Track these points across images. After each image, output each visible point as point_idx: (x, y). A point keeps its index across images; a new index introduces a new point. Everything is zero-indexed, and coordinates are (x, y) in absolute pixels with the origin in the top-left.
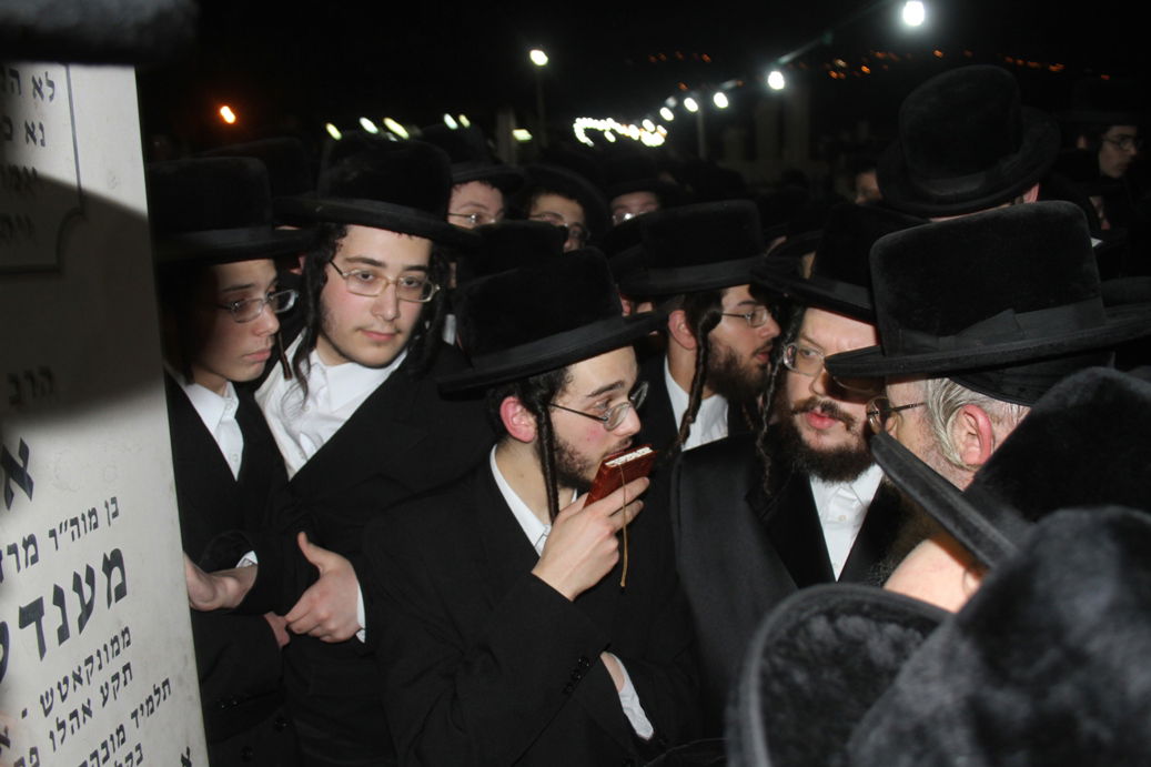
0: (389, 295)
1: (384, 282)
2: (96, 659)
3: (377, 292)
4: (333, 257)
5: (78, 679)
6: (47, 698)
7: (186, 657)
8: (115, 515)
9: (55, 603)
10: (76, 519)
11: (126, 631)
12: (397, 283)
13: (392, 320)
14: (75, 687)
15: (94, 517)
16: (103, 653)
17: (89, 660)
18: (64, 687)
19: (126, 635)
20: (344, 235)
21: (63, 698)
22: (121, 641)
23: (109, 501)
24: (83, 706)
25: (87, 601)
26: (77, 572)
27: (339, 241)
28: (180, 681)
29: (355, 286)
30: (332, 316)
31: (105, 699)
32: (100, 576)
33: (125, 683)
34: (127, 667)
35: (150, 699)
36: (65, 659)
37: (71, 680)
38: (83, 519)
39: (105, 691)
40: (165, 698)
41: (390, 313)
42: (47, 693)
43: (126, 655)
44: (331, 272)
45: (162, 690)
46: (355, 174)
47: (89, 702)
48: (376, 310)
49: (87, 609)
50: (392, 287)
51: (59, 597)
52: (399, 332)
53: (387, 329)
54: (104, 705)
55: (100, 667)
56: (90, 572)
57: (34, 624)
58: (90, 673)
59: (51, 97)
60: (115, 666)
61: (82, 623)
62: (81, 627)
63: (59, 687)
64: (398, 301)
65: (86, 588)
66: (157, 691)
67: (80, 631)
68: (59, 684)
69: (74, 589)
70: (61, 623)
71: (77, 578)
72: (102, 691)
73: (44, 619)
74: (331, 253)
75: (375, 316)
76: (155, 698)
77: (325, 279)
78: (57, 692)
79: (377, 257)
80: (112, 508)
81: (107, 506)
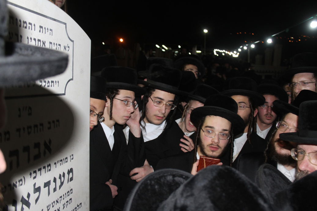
0: (164, 107)
1: (163, 104)
2: (63, 197)
3: (161, 106)
4: (151, 96)
5: (57, 202)
6: (49, 206)
7: (87, 197)
8: (72, 159)
9: (54, 182)
10: (62, 160)
11: (72, 190)
12: (166, 104)
13: (163, 114)
14: (56, 204)
15: (67, 159)
16: (65, 195)
17: (61, 197)
18: (53, 204)
19: (72, 191)
20: (154, 91)
21: (53, 206)
22: (70, 192)
23: (71, 156)
24: (58, 209)
25: (62, 182)
26: (61, 174)
27: (152, 92)
28: (85, 203)
29: (155, 104)
30: (149, 111)
31: (64, 207)
32: (66, 175)
33: (70, 203)
34: (71, 199)
35: (76, 208)
36: (55, 196)
37: (55, 202)
38: (64, 160)
39: (64, 205)
40: (80, 208)
41: (163, 112)
42: (49, 205)
43: (71, 196)
44: (150, 100)
45: (79, 206)
46: (159, 76)
47: (59, 208)
48: (160, 111)
49: (62, 183)
50: (165, 105)
51: (55, 180)
52: (164, 116)
53: (162, 116)
54: (63, 209)
55: (64, 199)
56: (64, 174)
57: (48, 187)
58: (61, 200)
59: (68, 50)
60: (68, 199)
61: (60, 187)
62: (60, 188)
63: (52, 204)
64: (166, 109)
65: (62, 178)
66: (78, 206)
67: (60, 189)
68: (52, 203)
69: (59, 178)
70: (55, 187)
71: (60, 175)
72: (63, 205)
73: (50, 186)
74: (150, 95)
75: (160, 112)
76: (77, 208)
77: (148, 101)
78: (51, 205)
79: (162, 97)
80: (72, 157)
81: (70, 156)
